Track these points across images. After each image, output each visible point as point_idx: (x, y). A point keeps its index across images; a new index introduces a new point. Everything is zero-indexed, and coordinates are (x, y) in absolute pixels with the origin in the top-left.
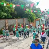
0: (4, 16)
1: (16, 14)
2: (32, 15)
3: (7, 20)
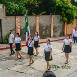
0: (13, 11)
1: (38, 6)
2: (70, 9)
3: (18, 19)
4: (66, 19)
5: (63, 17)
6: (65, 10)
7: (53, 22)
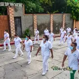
0: (31, 9)
1: (51, 5)
4: (75, 17)
5: (73, 15)
6: (74, 9)
7: (64, 20)
